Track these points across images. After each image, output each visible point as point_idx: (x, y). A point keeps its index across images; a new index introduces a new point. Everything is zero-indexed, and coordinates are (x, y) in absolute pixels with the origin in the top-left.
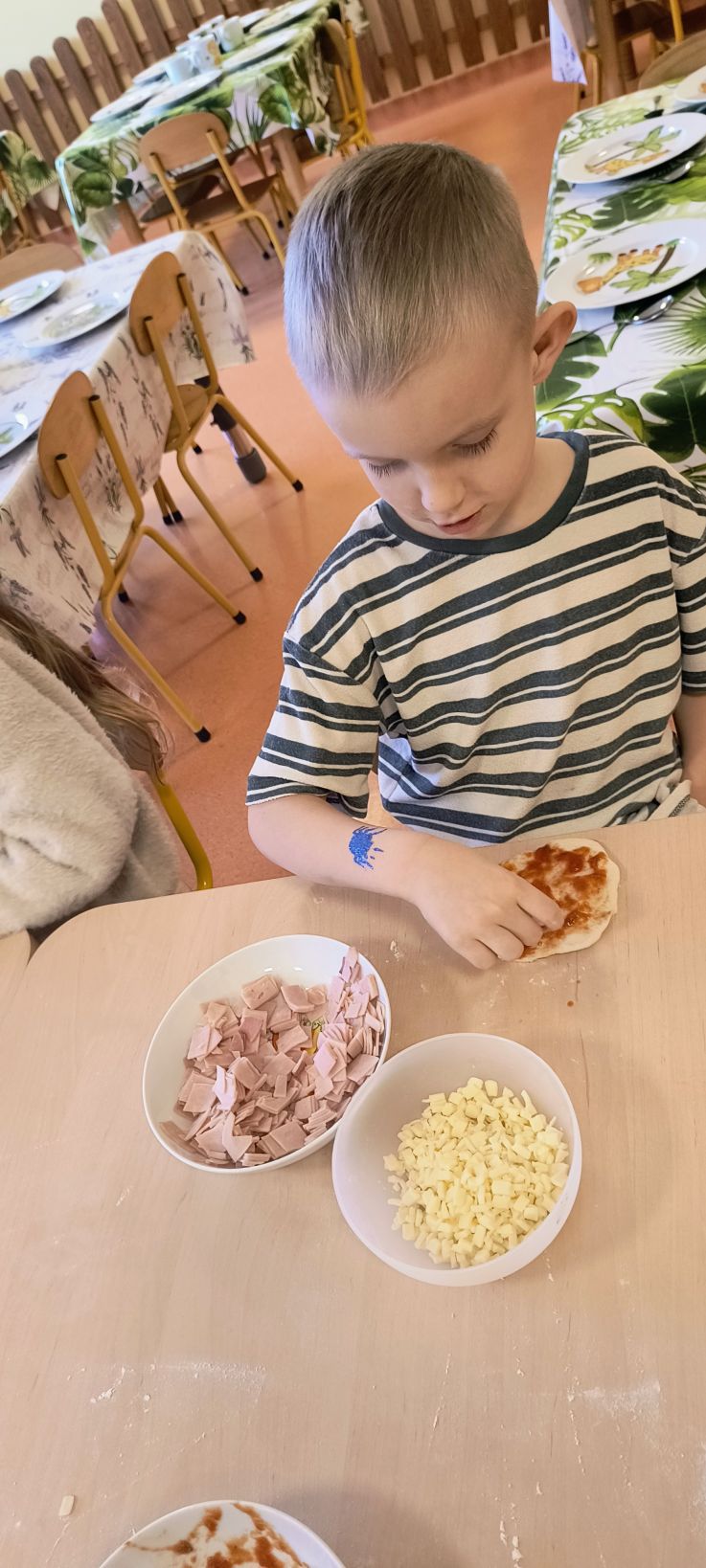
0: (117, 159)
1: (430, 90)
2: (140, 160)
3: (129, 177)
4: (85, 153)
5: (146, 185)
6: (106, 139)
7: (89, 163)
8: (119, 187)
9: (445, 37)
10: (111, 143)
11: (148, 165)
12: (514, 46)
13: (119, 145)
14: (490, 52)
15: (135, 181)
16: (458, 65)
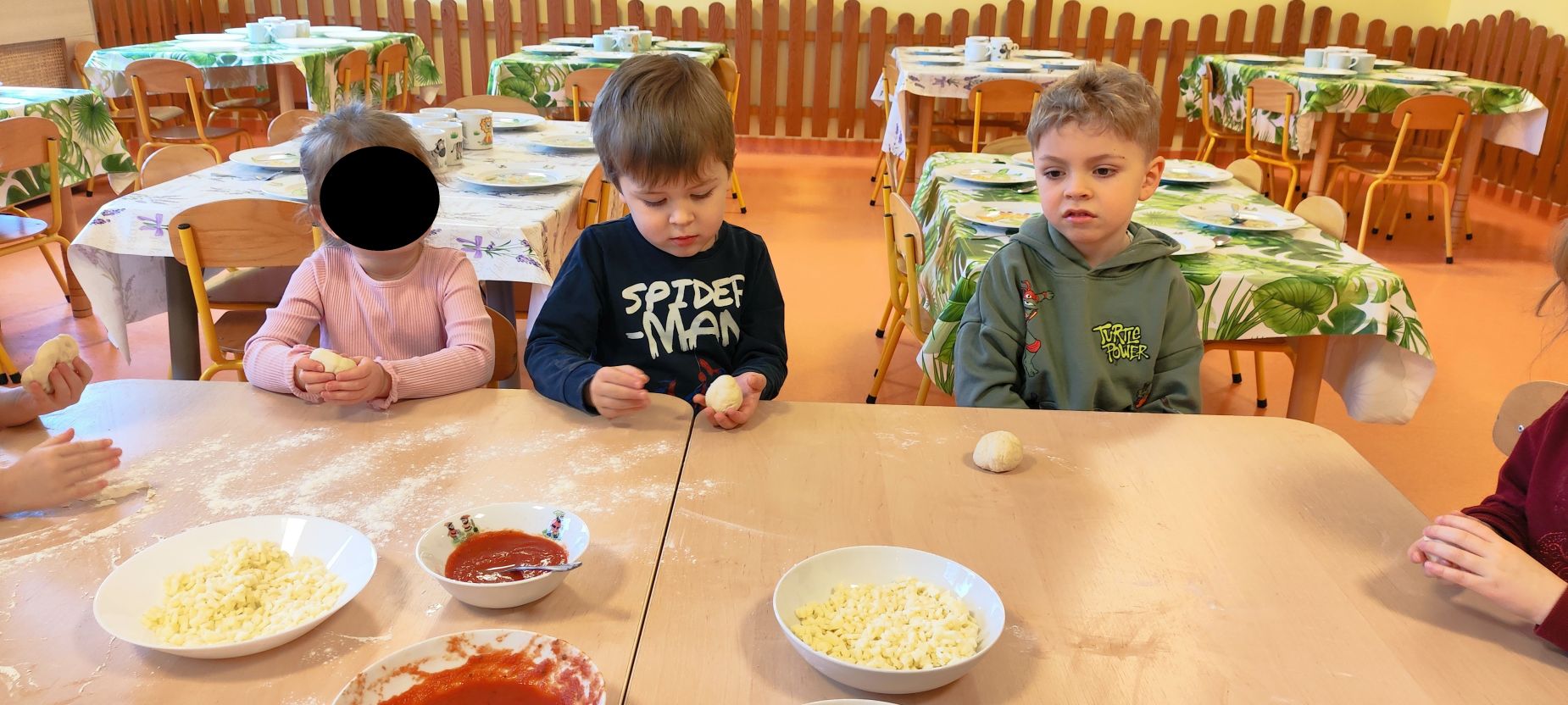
0: (546, 78)
1: (754, 141)
2: (563, 86)
3: (548, 94)
4: (522, 65)
5: (559, 104)
6: (544, 63)
7: (521, 72)
8: (537, 98)
9: (777, 109)
10: (545, 66)
11: (568, 91)
12: (825, 135)
13: (551, 69)
14: (806, 132)
15: (552, 99)
16: (780, 132)
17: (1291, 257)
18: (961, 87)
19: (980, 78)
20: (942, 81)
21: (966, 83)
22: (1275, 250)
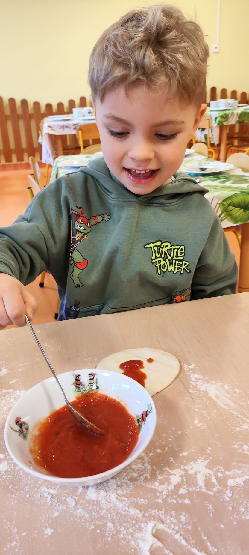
17: (233, 183)
18: (72, 129)
19: (79, 124)
20: (63, 127)
21: (74, 127)
22: (224, 181)
